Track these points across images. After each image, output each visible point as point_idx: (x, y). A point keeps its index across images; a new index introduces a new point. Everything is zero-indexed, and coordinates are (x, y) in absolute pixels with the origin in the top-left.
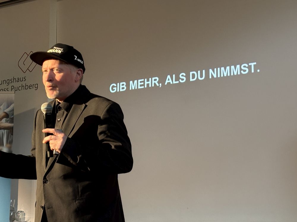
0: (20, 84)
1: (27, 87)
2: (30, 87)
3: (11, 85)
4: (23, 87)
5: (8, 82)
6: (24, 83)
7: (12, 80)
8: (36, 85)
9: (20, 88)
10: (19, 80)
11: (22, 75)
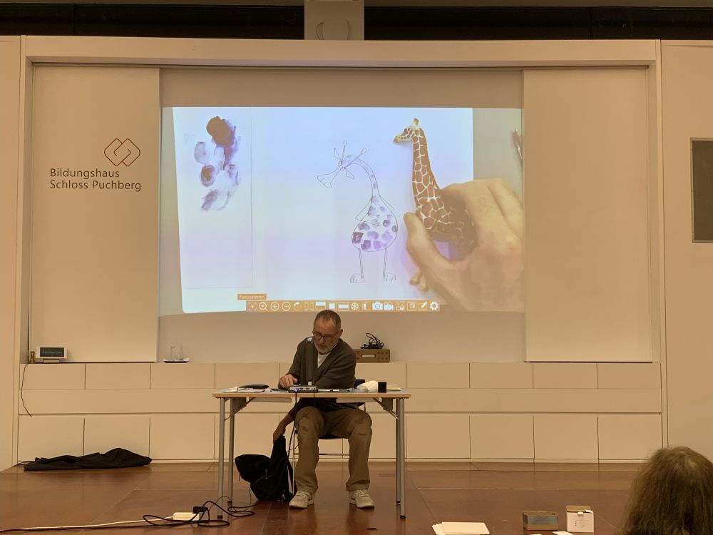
0: (108, 180)
1: (121, 186)
2: (127, 186)
3: (91, 179)
4: (114, 185)
5: (87, 175)
6: (116, 180)
7: (95, 173)
8: (138, 186)
9: (109, 186)
10: (106, 174)
11: (111, 169)
